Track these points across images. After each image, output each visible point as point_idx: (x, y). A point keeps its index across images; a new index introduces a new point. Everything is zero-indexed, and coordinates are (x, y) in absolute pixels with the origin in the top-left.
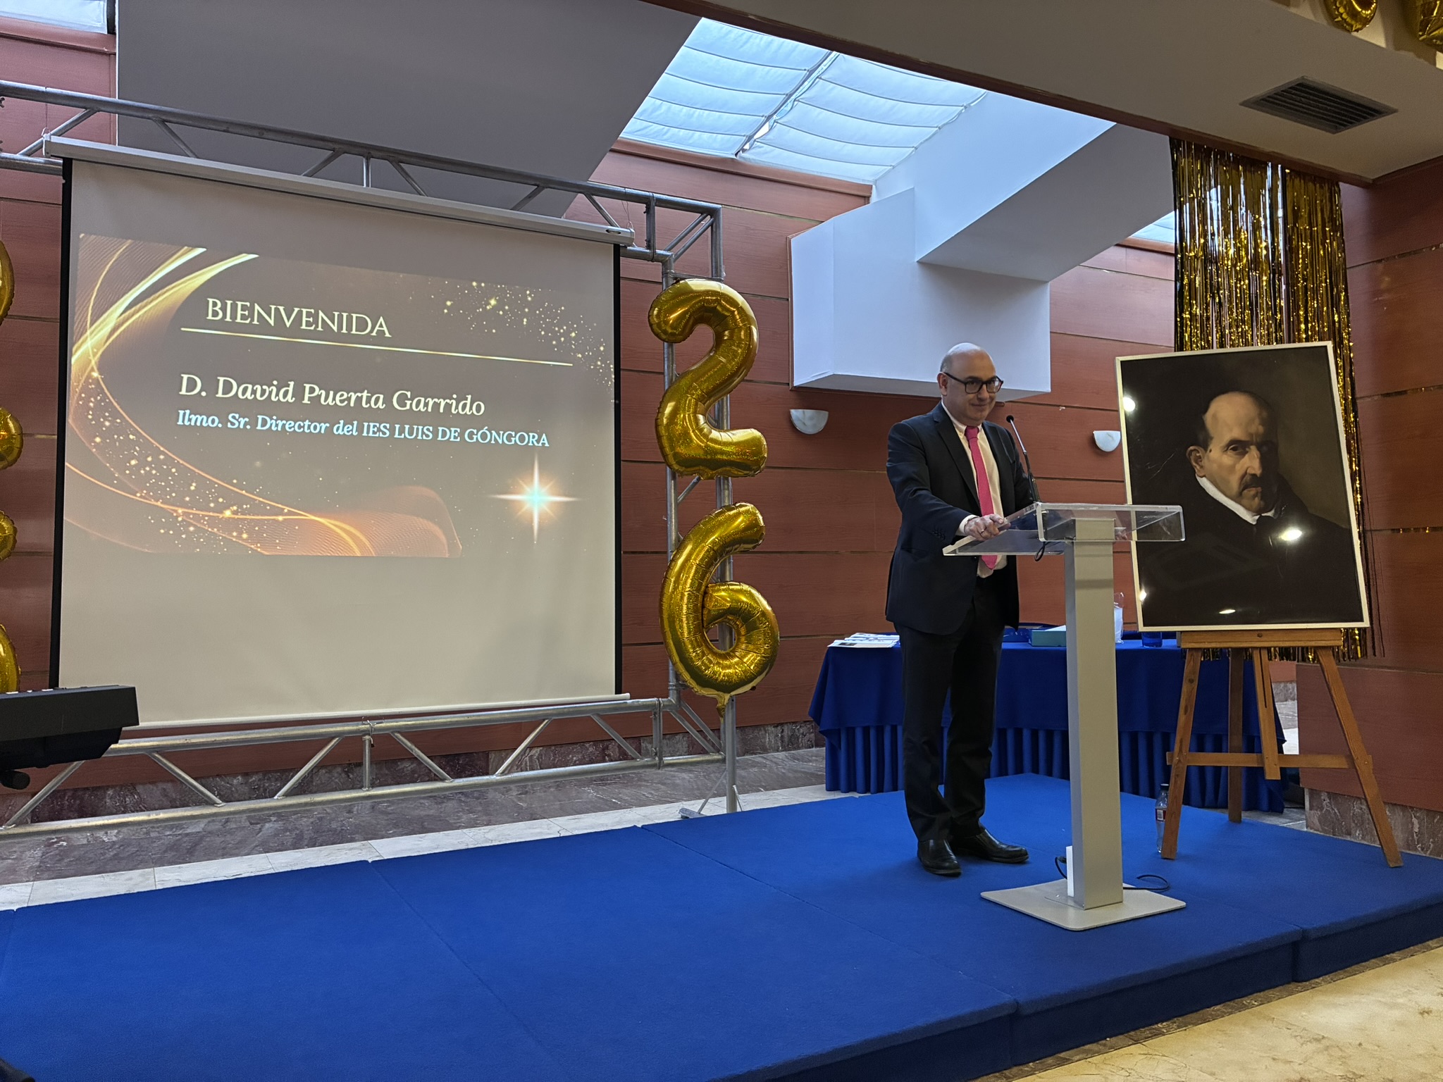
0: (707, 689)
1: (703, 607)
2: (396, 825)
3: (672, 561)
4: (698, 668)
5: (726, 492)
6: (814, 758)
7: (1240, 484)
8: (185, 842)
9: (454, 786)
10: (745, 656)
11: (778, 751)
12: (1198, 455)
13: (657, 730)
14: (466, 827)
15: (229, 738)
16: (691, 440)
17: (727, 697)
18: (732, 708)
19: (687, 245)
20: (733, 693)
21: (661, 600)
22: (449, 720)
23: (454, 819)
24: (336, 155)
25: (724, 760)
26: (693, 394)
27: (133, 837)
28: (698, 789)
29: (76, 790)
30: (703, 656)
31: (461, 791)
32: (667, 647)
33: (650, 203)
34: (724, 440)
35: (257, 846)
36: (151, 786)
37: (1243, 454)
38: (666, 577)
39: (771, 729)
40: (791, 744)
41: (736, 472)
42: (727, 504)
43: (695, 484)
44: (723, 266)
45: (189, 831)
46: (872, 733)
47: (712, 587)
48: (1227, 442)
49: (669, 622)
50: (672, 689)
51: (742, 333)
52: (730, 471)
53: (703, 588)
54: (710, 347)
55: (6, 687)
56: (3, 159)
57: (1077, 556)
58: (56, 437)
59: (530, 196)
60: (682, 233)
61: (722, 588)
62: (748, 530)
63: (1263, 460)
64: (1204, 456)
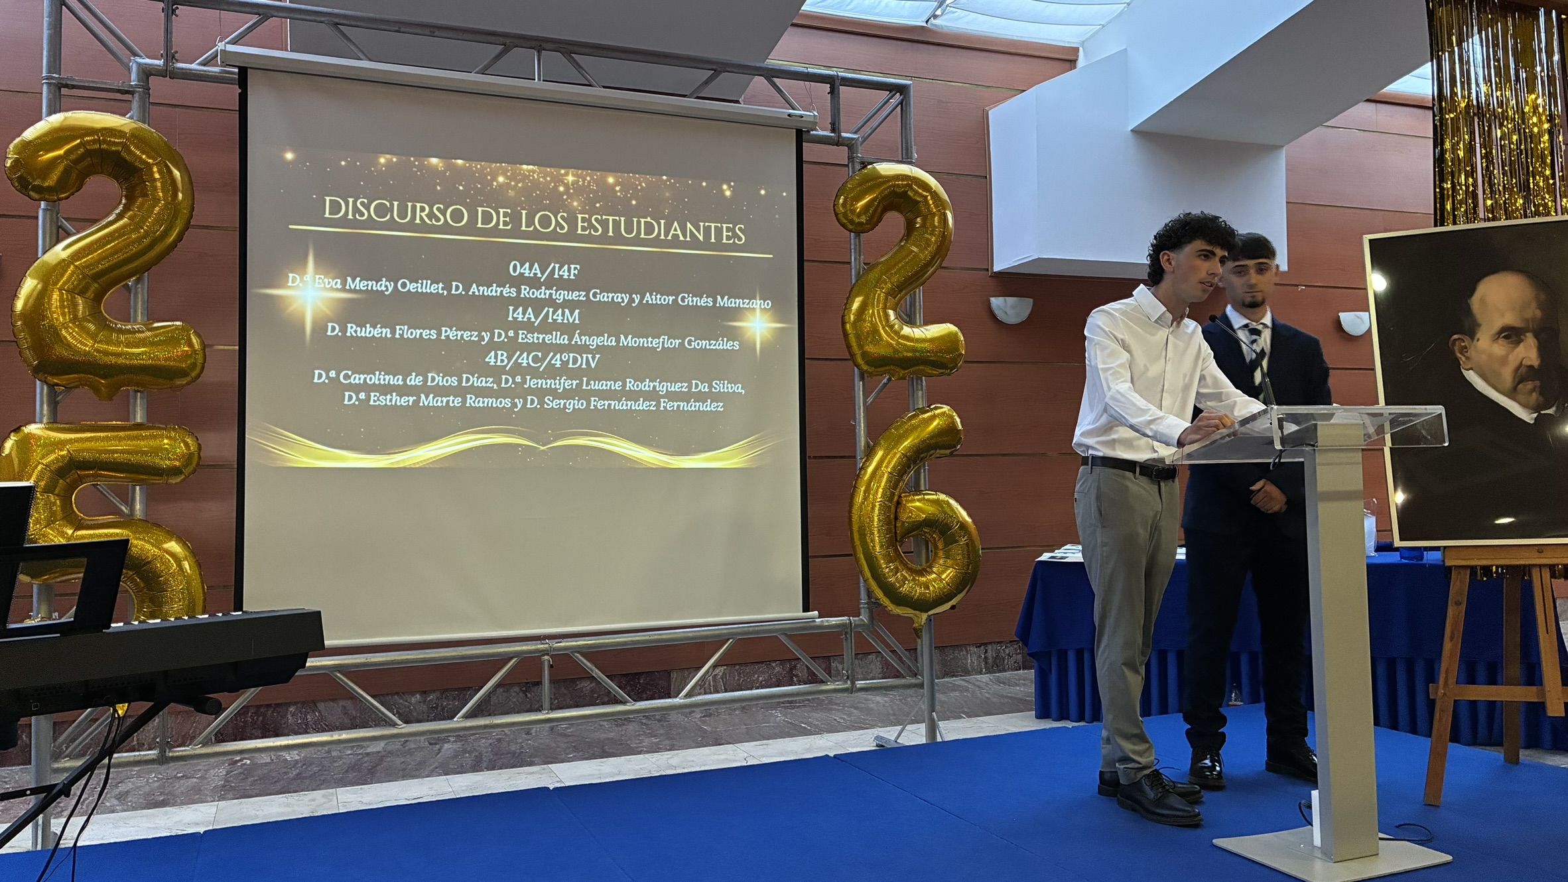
0: (902, 608)
1: (896, 518)
2: (576, 749)
3: (862, 467)
4: (892, 585)
5: (920, 393)
6: (1021, 681)
7: (1514, 378)
8: (366, 762)
9: (636, 710)
10: (943, 572)
11: (981, 673)
12: (1463, 344)
13: (848, 651)
14: (648, 752)
15: (408, 657)
16: (881, 339)
17: (924, 616)
18: (930, 628)
19: (875, 126)
20: (931, 613)
21: (850, 512)
22: (629, 639)
23: (636, 743)
24: (506, 49)
25: (921, 686)
26: (883, 288)
27: (314, 757)
28: (894, 715)
29: (259, 707)
30: (897, 572)
31: (642, 712)
32: (857, 560)
33: (833, 83)
34: (917, 336)
35: (436, 768)
36: (331, 704)
37: (1518, 342)
38: (855, 487)
39: (973, 649)
40: (996, 666)
41: (930, 371)
42: (921, 406)
43: (885, 384)
44: (914, 147)
45: (369, 750)
47: (905, 496)
48: (1499, 329)
49: (860, 535)
50: (864, 608)
51: (936, 219)
53: (896, 498)
54: (901, 236)
55: (194, 606)
56: (179, 69)
57: (1320, 464)
58: (237, 347)
59: (707, 82)
60: (869, 113)
61: (917, 497)
62: (945, 434)
63: (1542, 350)
64: (1470, 346)
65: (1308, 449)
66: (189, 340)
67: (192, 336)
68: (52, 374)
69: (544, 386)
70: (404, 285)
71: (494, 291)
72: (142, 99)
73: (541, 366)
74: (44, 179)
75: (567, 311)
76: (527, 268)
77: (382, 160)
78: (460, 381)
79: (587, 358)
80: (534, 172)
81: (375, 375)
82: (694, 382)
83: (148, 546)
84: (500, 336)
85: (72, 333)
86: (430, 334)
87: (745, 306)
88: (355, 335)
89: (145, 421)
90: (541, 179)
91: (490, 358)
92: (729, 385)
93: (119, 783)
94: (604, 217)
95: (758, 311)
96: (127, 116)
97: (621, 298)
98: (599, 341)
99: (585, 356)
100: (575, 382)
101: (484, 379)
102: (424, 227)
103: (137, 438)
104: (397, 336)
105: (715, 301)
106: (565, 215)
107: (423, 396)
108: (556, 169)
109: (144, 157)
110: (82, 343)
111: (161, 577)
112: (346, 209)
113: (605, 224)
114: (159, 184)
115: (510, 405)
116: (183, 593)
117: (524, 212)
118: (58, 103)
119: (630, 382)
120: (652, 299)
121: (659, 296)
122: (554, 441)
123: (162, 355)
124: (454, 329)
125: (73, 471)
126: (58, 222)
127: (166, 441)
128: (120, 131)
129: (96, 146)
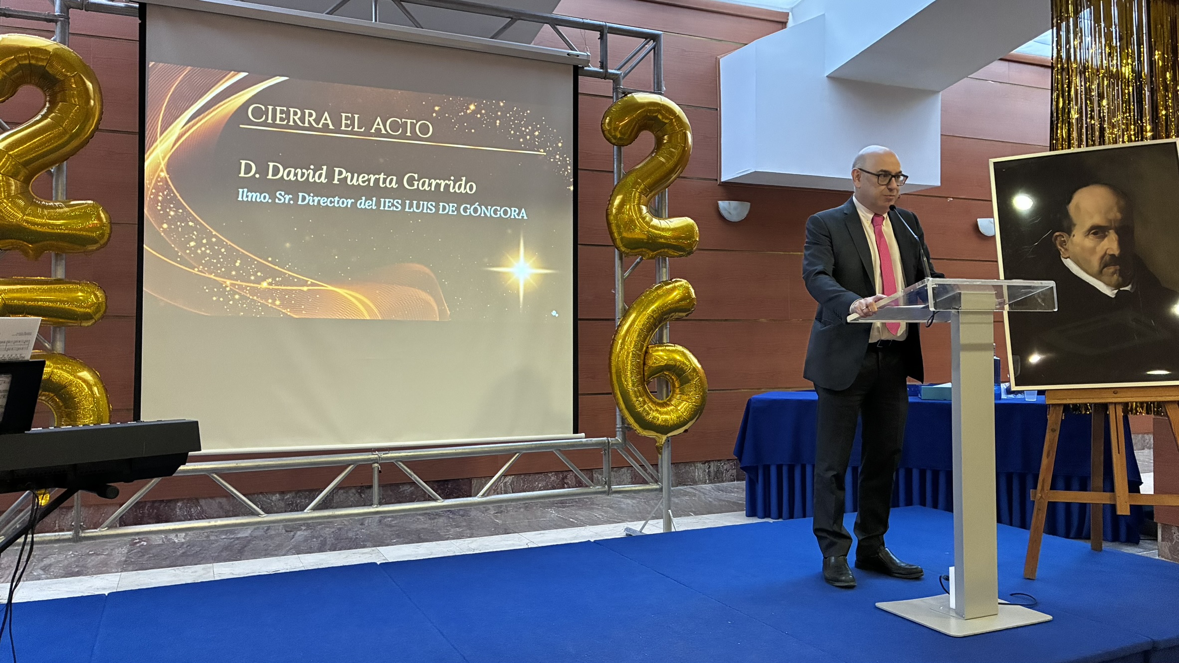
0: (647, 431)
1: (644, 364)
2: (398, 536)
3: (619, 326)
4: (641, 413)
5: (664, 270)
6: (736, 489)
7: (1101, 263)
8: (236, 544)
9: (444, 506)
10: (680, 404)
11: (705, 483)
12: (1063, 239)
13: (607, 464)
14: (454, 539)
16: (636, 228)
17: (664, 438)
18: (668, 447)
19: (634, 64)
20: (669, 435)
21: (610, 359)
22: (440, 452)
23: (445, 532)
25: (661, 490)
26: (638, 189)
27: (197, 539)
28: (640, 512)
29: (154, 502)
30: (644, 404)
31: (449, 510)
32: (615, 395)
33: (603, 31)
34: (663, 226)
35: (291, 549)
36: (210, 500)
37: (1103, 237)
38: (614, 340)
39: (699, 465)
40: (716, 478)
41: (672, 253)
42: (664, 280)
43: (638, 263)
44: (663, 82)
45: (239, 536)
46: (785, 470)
47: (651, 348)
48: (1089, 228)
49: (617, 376)
50: (619, 431)
51: (679, 137)
52: (667, 252)
53: (644, 348)
54: (653, 148)
55: (101, 418)
56: (93, 3)
57: (963, 323)
58: (137, 225)
59: (505, 28)
60: (629, 56)
61: (660, 348)
62: (682, 301)
63: (1121, 243)
64: (1068, 240)
65: (953, 311)
66: (100, 214)
67: (101, 212)
72: (62, 27)
83: (66, 375)
85: (5, 207)
89: (64, 277)
93: (44, 558)
96: (52, 39)
103: (57, 290)
109: (63, 71)
110: (14, 216)
111: (76, 398)
114: (75, 93)
116: (93, 411)
123: (77, 227)
125: (7, 315)
127: (80, 294)
128: (46, 50)
129: (27, 62)
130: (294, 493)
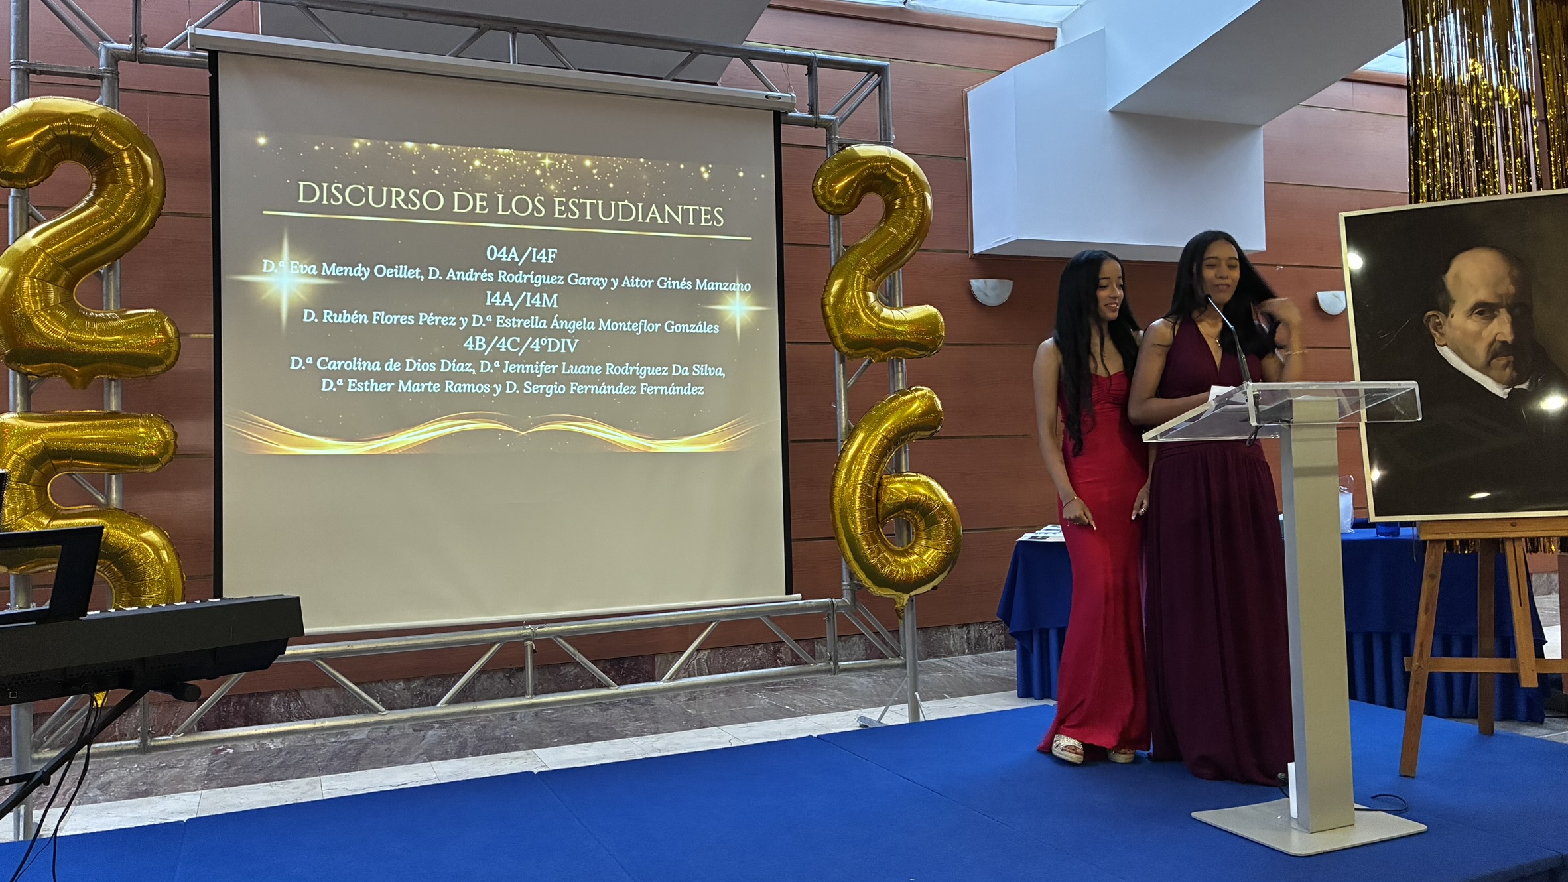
0: (884, 589)
1: (877, 500)
2: (560, 734)
3: (844, 450)
4: (874, 566)
5: (900, 375)
6: (1004, 661)
7: (1488, 353)
8: (350, 750)
9: (620, 693)
10: (925, 553)
11: (963, 653)
12: (1437, 320)
13: (831, 631)
14: (633, 736)
15: (391, 644)
16: (861, 320)
17: (906, 597)
18: (912, 609)
19: (853, 107)
20: (912, 593)
21: (832, 494)
22: (612, 623)
23: (619, 727)
24: (481, 32)
25: (904, 666)
26: (863, 270)
27: (299, 745)
28: (878, 695)
29: (241, 696)
30: (879, 554)
31: (626, 697)
32: (839, 542)
33: (811, 64)
34: (896, 318)
35: (421, 754)
36: (315, 693)
37: (1492, 318)
38: (836, 469)
39: (955, 630)
40: (978, 646)
41: (910, 353)
42: (901, 388)
43: (866, 367)
44: (892, 128)
45: (353, 738)
47: (886, 478)
48: (1472, 305)
49: (841, 517)
50: (845, 588)
51: (915, 200)
52: (904, 352)
53: (877, 480)
54: (880, 218)
55: (173, 594)
56: (147, 53)
57: (1295, 440)
58: (212, 335)
59: (684, 64)
60: (846, 95)
61: (898, 479)
62: (925, 415)
63: (1515, 325)
64: (1444, 322)
65: (1284, 425)
66: (164, 328)
67: (166, 323)
68: (26, 363)
69: (523, 371)
70: (380, 271)
71: (471, 276)
72: (111, 84)
73: (519, 351)
74: (13, 165)
75: (545, 295)
76: (505, 253)
77: (356, 145)
78: (438, 367)
79: (566, 342)
80: (510, 155)
81: (352, 361)
82: (674, 366)
83: (125, 535)
84: (478, 320)
85: (43, 322)
86: (407, 320)
87: (725, 289)
88: (331, 321)
89: (120, 410)
90: (518, 163)
91: (468, 343)
92: (710, 369)
93: (102, 773)
94: (581, 200)
95: (738, 294)
96: (96, 102)
97: (600, 282)
98: (577, 325)
99: (563, 340)
100: (554, 367)
101: (463, 364)
102: (399, 212)
103: (112, 427)
104: (374, 322)
105: (694, 285)
106: (542, 198)
107: (401, 382)
108: (533, 153)
109: (114, 142)
110: (55, 332)
111: (139, 566)
112: (321, 193)
113: (582, 208)
114: (129, 170)
115: (489, 390)
116: (161, 582)
117: (501, 196)
118: (26, 89)
119: (610, 367)
120: (631, 283)
121: (637, 280)
122: (535, 426)
123: (137, 343)
124: (432, 314)
125: (48, 461)
126: (28, 209)
127: (141, 430)
128: (89, 116)
129: (65, 132)
130: (422, 680)
